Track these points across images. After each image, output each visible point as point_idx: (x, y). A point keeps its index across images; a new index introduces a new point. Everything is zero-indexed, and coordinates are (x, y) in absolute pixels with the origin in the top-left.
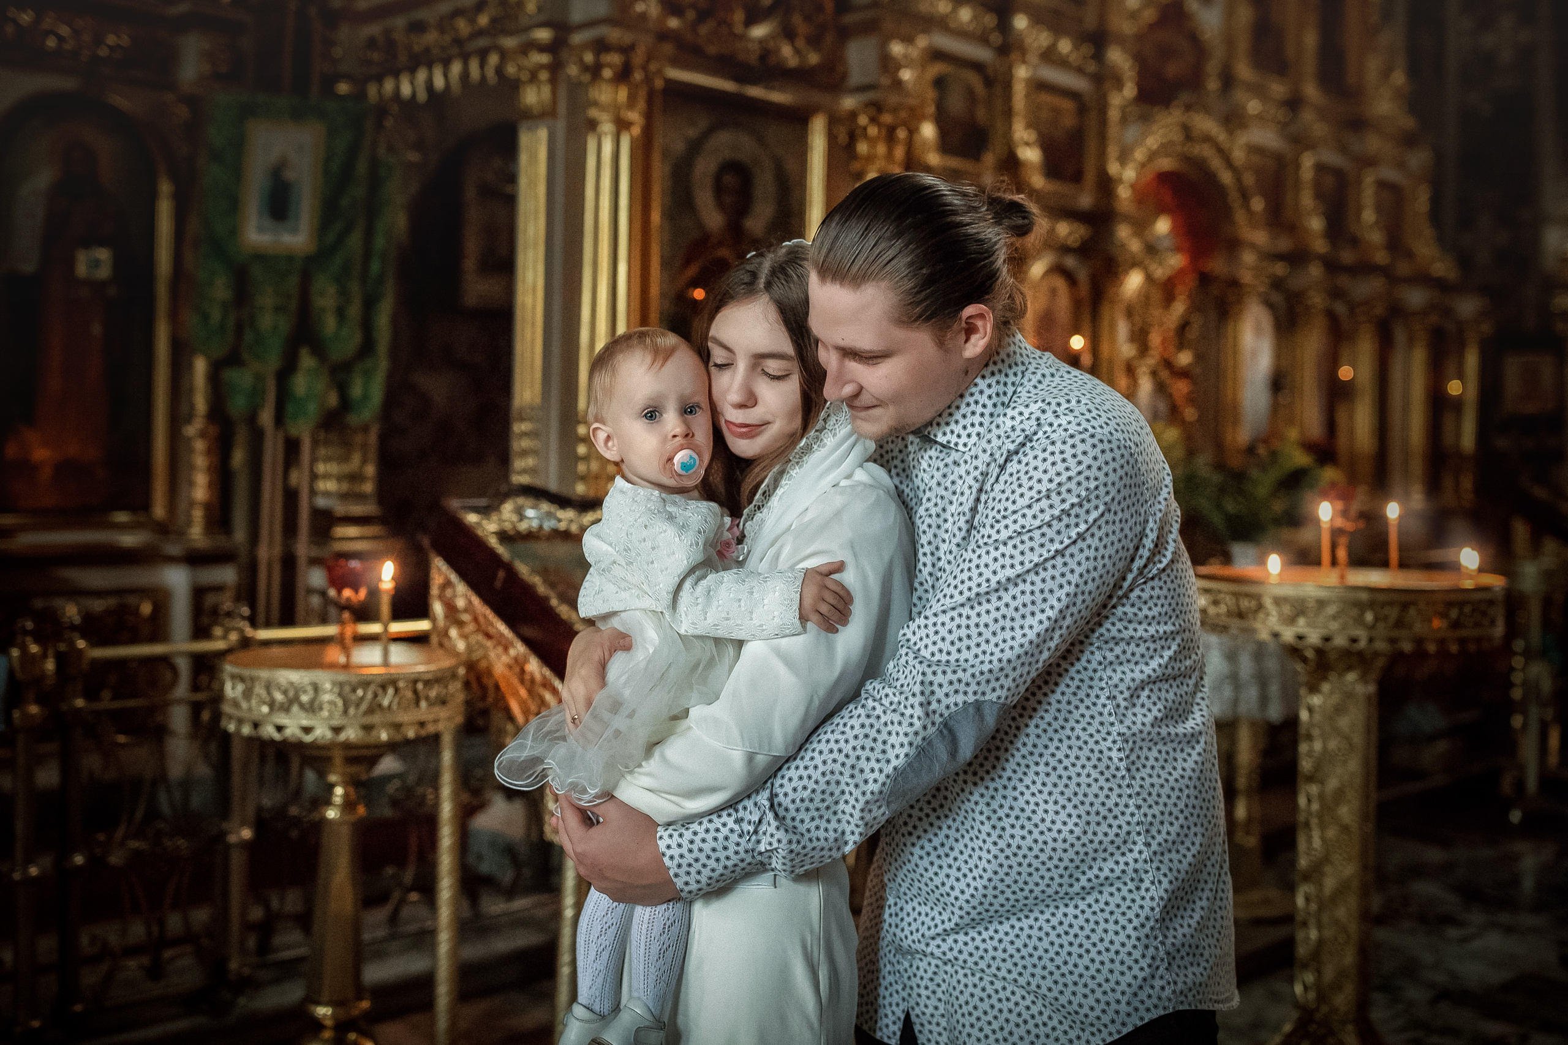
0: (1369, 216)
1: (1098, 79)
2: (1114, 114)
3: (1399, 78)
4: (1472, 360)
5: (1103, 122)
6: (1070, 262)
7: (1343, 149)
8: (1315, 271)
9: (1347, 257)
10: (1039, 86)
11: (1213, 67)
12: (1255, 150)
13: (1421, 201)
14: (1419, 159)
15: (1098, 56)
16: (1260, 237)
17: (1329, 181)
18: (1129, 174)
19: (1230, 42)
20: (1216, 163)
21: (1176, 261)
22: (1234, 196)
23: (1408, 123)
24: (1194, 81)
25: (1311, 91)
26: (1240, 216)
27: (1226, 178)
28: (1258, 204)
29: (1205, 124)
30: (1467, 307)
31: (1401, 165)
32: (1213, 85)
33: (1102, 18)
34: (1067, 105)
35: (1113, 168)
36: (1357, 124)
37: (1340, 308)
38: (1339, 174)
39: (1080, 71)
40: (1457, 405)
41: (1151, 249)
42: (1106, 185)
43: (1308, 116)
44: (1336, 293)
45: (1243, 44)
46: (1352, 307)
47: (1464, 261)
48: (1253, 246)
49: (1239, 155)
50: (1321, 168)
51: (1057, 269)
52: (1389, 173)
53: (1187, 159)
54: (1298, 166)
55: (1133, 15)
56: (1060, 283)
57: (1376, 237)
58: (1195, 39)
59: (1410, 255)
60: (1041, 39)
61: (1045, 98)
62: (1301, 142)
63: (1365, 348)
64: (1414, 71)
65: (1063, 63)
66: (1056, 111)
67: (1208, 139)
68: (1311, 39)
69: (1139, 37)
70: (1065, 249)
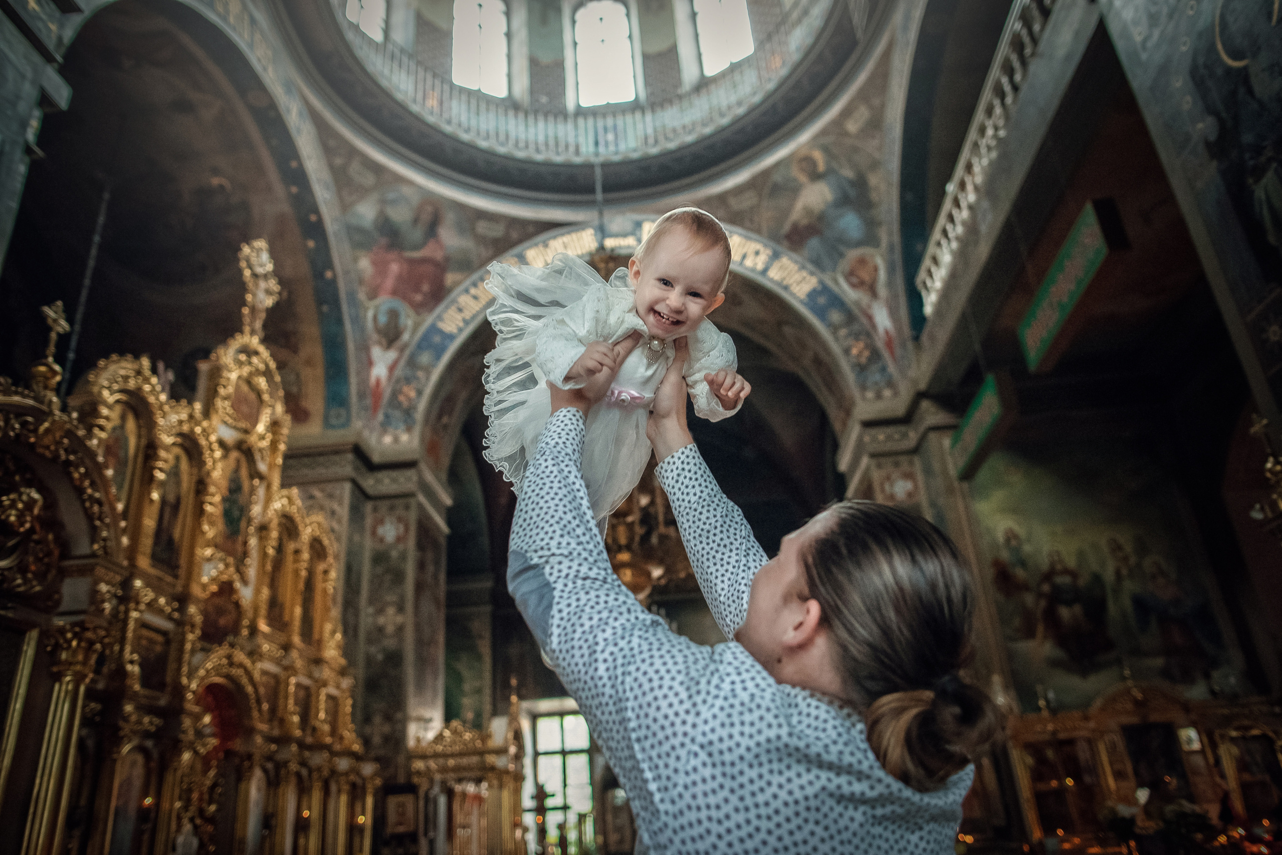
0: (322, 715)
1: (180, 623)
2: (188, 646)
3: (339, 636)
4: (370, 801)
5: (181, 650)
6: (149, 744)
7: (310, 676)
8: (294, 748)
9: (309, 740)
10: (144, 625)
11: (246, 622)
12: (264, 673)
13: (347, 707)
14: (346, 683)
15: (182, 609)
16: (263, 727)
17: (302, 693)
18: (194, 686)
19: (256, 609)
20: (244, 680)
21: (213, 742)
22: (253, 702)
23: (343, 661)
24: (235, 629)
25: (296, 640)
26: (255, 714)
27: (250, 689)
28: (265, 706)
29: (240, 656)
30: (368, 769)
31: (338, 687)
32: (245, 632)
33: (187, 586)
34: (160, 638)
35: (184, 681)
36: (318, 661)
37: (304, 772)
38: (307, 689)
39: (170, 618)
40: (361, 829)
41: (199, 734)
42: (179, 691)
43: (294, 654)
44: (303, 763)
45: (263, 611)
46: (310, 771)
47: (366, 742)
48: (261, 732)
49: (257, 676)
50: (298, 685)
51: (140, 749)
52: (332, 690)
53: (228, 676)
54: (288, 685)
55: (204, 587)
56: (140, 759)
57: (326, 728)
58: (237, 605)
59: (341, 738)
60: (148, 595)
61: (145, 632)
62: (290, 669)
63: (316, 796)
64: (345, 633)
65: (160, 611)
66: (151, 641)
67: (241, 665)
68: (298, 611)
69: (207, 601)
70: (147, 735)
